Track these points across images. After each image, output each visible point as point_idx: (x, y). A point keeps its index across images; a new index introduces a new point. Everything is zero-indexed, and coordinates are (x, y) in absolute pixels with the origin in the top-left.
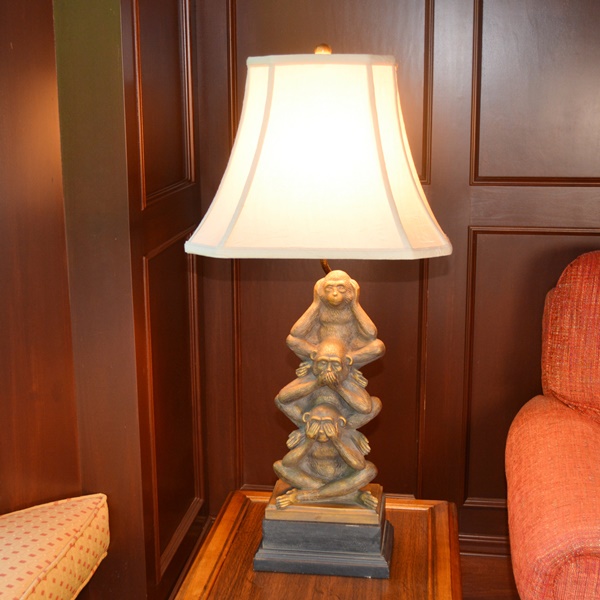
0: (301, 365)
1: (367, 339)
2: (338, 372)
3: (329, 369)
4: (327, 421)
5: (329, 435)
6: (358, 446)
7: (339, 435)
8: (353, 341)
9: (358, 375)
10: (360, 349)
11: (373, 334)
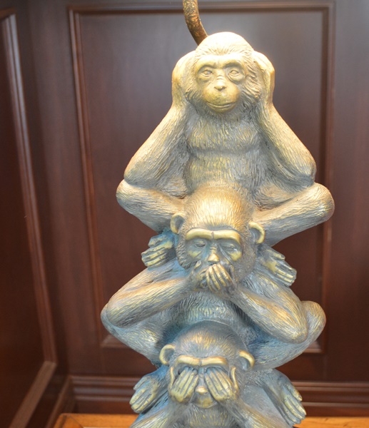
0: (152, 242)
1: (295, 184)
2: (233, 262)
3: (214, 257)
4: (211, 367)
5: (219, 397)
6: (279, 404)
7: (239, 393)
8: (262, 190)
9: (276, 261)
10: (277, 205)
11: (308, 172)
